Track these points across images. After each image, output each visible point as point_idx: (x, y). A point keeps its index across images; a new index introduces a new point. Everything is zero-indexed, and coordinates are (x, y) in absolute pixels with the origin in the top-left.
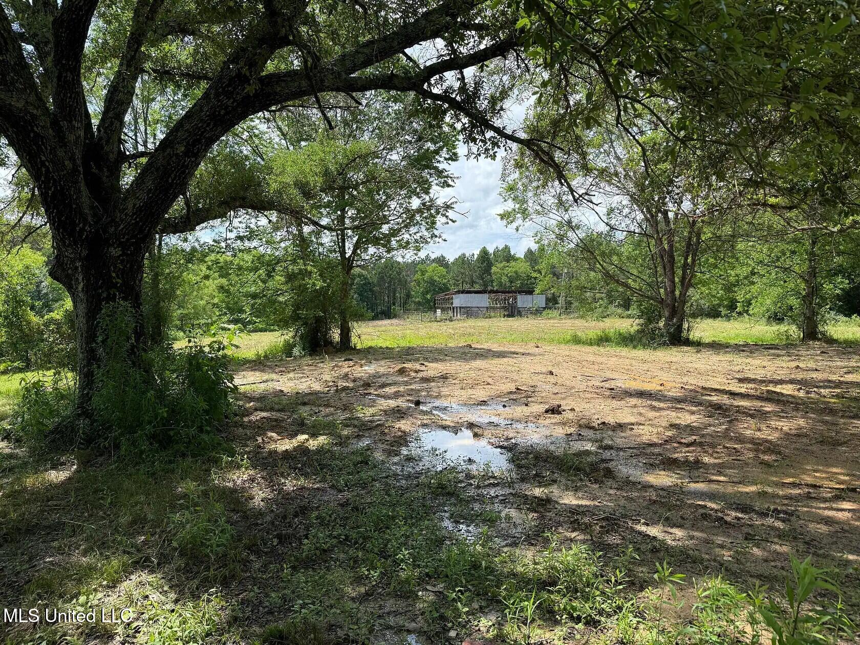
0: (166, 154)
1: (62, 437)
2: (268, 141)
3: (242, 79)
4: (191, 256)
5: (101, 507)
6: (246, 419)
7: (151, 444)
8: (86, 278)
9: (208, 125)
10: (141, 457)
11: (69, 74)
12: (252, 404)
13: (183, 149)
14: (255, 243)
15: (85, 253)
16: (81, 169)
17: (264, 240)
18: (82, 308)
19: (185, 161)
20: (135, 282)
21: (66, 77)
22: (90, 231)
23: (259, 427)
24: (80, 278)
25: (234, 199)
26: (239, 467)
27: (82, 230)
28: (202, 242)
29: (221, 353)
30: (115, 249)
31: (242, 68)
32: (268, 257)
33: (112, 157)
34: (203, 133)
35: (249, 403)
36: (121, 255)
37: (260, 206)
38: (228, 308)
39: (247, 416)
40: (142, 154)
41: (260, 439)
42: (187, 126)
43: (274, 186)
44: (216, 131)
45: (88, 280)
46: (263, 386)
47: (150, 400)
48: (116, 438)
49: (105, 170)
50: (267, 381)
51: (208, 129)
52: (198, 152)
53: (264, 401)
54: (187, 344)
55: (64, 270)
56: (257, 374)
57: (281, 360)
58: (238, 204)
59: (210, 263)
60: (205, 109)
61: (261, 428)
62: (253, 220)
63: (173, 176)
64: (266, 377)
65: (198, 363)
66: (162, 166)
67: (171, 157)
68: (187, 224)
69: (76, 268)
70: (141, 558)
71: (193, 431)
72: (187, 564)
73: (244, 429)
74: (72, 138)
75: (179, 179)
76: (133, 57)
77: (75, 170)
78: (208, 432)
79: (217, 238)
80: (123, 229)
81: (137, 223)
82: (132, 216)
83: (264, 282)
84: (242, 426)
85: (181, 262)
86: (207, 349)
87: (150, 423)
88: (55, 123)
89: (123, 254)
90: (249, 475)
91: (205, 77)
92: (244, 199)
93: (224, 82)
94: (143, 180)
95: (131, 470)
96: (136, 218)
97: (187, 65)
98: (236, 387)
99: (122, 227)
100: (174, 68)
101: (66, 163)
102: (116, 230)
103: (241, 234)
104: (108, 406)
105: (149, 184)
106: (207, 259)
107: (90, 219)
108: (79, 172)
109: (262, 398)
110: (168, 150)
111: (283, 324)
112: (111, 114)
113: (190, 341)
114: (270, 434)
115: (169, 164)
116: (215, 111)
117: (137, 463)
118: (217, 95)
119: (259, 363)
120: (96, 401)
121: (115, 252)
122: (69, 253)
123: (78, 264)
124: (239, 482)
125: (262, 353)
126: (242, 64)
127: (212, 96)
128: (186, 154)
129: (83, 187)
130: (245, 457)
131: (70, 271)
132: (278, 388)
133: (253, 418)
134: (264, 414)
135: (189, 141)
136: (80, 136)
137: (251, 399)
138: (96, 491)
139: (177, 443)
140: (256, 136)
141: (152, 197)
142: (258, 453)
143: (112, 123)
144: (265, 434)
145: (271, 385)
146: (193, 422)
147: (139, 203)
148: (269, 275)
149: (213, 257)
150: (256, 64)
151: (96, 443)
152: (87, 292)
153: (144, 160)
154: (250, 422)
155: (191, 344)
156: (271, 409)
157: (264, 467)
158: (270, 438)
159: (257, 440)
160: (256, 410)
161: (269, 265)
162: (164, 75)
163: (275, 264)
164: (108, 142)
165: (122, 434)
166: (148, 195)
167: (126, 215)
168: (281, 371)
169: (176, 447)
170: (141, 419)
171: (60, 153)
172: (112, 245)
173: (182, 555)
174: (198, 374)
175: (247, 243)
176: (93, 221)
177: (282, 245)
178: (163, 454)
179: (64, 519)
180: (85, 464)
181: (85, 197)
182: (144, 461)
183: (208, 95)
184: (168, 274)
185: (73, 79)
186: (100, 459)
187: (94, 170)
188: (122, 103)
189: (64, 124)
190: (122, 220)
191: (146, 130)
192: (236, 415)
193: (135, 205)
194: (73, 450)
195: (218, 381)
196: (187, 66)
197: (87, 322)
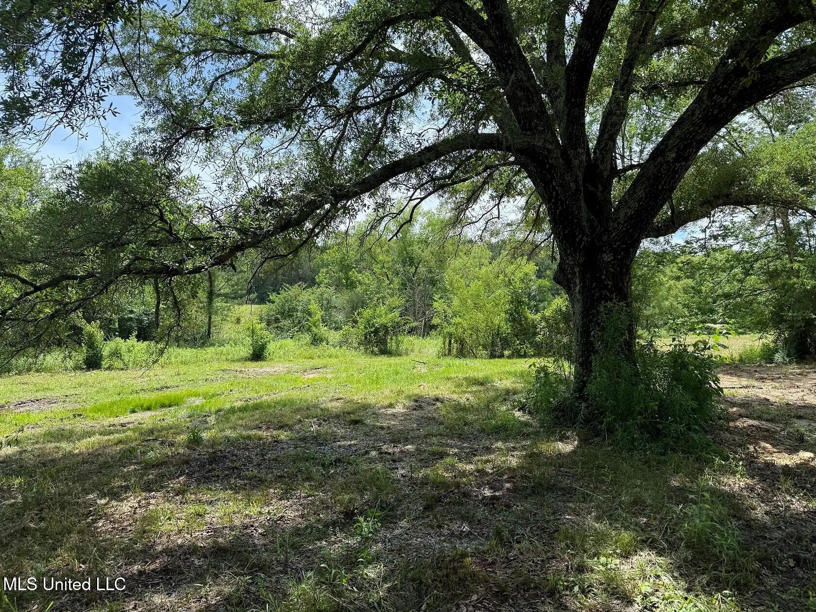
0: (657, 163)
1: (563, 416)
2: (748, 132)
3: (740, 72)
4: (662, 258)
5: (603, 482)
6: (731, 424)
7: (642, 433)
8: (583, 281)
9: (700, 127)
10: (633, 444)
11: (576, 109)
12: (735, 409)
13: (674, 155)
14: (730, 241)
15: (582, 260)
16: (582, 188)
17: (741, 236)
18: (578, 307)
19: (675, 167)
20: (623, 284)
21: (574, 113)
22: (587, 241)
23: (748, 435)
24: (578, 281)
25: (717, 197)
26: (734, 473)
27: (581, 240)
28: (673, 244)
29: (707, 352)
30: (607, 254)
31: (742, 61)
32: (745, 255)
33: (606, 174)
34: (694, 136)
35: (732, 408)
36: (612, 260)
37: (744, 202)
38: (700, 309)
39: (733, 421)
40: (632, 167)
41: (751, 448)
42: (678, 133)
43: (763, 177)
44: (708, 131)
45: (584, 282)
46: (743, 392)
47: (640, 392)
48: (609, 424)
49: (600, 186)
50: (747, 387)
51: (700, 131)
52: (688, 156)
53: (747, 407)
54: (671, 342)
55: (565, 275)
56: (735, 379)
57: (760, 366)
58: (721, 201)
59: (681, 265)
60: (698, 112)
61: (753, 436)
62: (729, 218)
63: (663, 182)
64: (745, 382)
65: (683, 362)
66: (653, 174)
67: (662, 165)
68: (671, 226)
69: (575, 273)
70: (649, 539)
71: (682, 427)
72: (694, 558)
73: (731, 434)
74: (576, 163)
75: (669, 184)
76: (626, 82)
77: (578, 190)
78: (696, 432)
79: (689, 239)
80: (615, 236)
81: (628, 230)
82: (623, 224)
83: (741, 281)
84: (728, 429)
85: (653, 264)
86: (691, 349)
87: (640, 414)
88: (564, 154)
89: (615, 259)
90: (746, 484)
91: (692, 82)
92: (727, 196)
93: (719, 82)
94: (634, 191)
95: (625, 454)
96: (627, 225)
97: (674, 74)
98: (721, 389)
99: (614, 234)
100: (662, 81)
101: (571, 184)
102: (609, 238)
103: (715, 233)
104: (602, 394)
105: (640, 193)
106: (678, 260)
107: (587, 230)
108: (581, 191)
109: (745, 404)
110: (659, 159)
111: (761, 326)
112: (606, 136)
113: (674, 340)
114: (763, 444)
115: (660, 172)
116: (708, 112)
117: (630, 449)
118: (710, 96)
119: (737, 367)
120: (591, 388)
121: (607, 257)
122: (570, 261)
123: (577, 270)
124: (736, 488)
125: (736, 356)
126: (742, 55)
127: (705, 98)
128: (677, 160)
129: (583, 204)
130: (741, 463)
131: (569, 276)
132: (763, 396)
133: (738, 424)
134: (751, 422)
135: (680, 147)
136: (582, 161)
137: (733, 404)
138: (599, 467)
139: (665, 437)
140: (734, 130)
141: (642, 205)
142: (752, 462)
143: (606, 144)
144: (757, 444)
145: (752, 393)
146: (681, 419)
147: (630, 212)
148: (747, 273)
149: (683, 258)
150: (756, 52)
151: (591, 425)
152: (583, 293)
153: (636, 171)
154: (736, 427)
155: (675, 343)
156: (759, 418)
157: (763, 478)
158: (764, 448)
159: (748, 448)
160: (741, 416)
161: (746, 263)
162: (652, 89)
163: (754, 261)
164: (602, 161)
165: (615, 420)
166: (638, 204)
167: (619, 223)
168: (762, 378)
169: (666, 440)
170: (633, 409)
171: (568, 177)
172: (605, 252)
173: (687, 547)
174: (684, 371)
175: (721, 242)
176: (589, 232)
177: (763, 240)
178: (654, 445)
179: (574, 486)
180: (584, 441)
181: (584, 213)
182: (636, 448)
183: (701, 98)
184: (641, 276)
185: (580, 112)
186: (597, 439)
187: (591, 188)
188: (616, 125)
189: (571, 152)
190: (614, 229)
191: (623, 145)
192: (720, 418)
193: (626, 213)
194: (575, 428)
195: (704, 381)
196: (674, 76)
197: (583, 318)
